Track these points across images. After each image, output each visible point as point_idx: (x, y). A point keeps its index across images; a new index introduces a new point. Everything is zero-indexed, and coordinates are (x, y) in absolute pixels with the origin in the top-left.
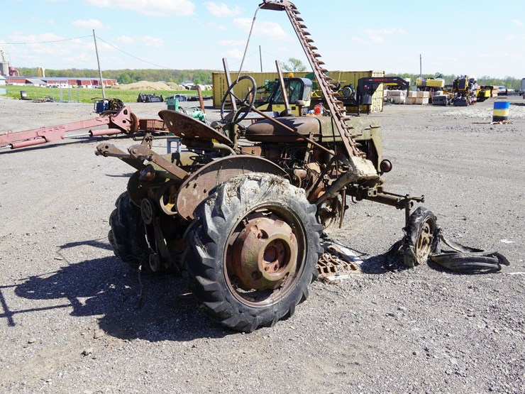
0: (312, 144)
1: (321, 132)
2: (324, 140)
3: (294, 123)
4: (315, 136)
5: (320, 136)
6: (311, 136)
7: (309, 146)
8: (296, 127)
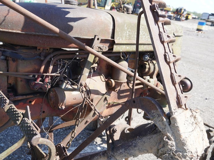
0: (96, 56)
1: (113, 36)
2: (116, 48)
3: (68, 16)
4: (104, 41)
5: (112, 43)
6: (96, 43)
7: (91, 58)
8: (71, 24)
